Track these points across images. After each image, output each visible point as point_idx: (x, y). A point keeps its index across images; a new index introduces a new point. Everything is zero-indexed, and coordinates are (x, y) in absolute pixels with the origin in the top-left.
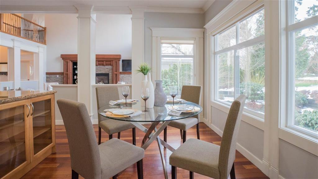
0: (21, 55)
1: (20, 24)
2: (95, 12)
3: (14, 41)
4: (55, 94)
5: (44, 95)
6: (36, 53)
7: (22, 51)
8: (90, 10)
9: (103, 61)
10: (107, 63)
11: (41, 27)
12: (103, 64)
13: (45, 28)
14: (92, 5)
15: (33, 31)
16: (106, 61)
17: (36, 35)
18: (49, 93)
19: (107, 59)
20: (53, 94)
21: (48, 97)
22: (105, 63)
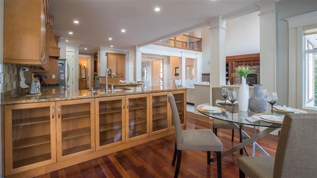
0: (186, 62)
1: (186, 39)
2: (224, 20)
3: (182, 53)
4: (187, 90)
5: (179, 90)
6: (195, 59)
7: (187, 59)
8: (219, 20)
9: (250, 61)
10: (255, 63)
11: (198, 38)
12: (250, 64)
13: (201, 39)
14: (220, 16)
15: (194, 42)
16: (253, 61)
17: (196, 45)
18: (182, 89)
19: (255, 59)
20: (185, 90)
21: (182, 92)
22: (252, 63)
